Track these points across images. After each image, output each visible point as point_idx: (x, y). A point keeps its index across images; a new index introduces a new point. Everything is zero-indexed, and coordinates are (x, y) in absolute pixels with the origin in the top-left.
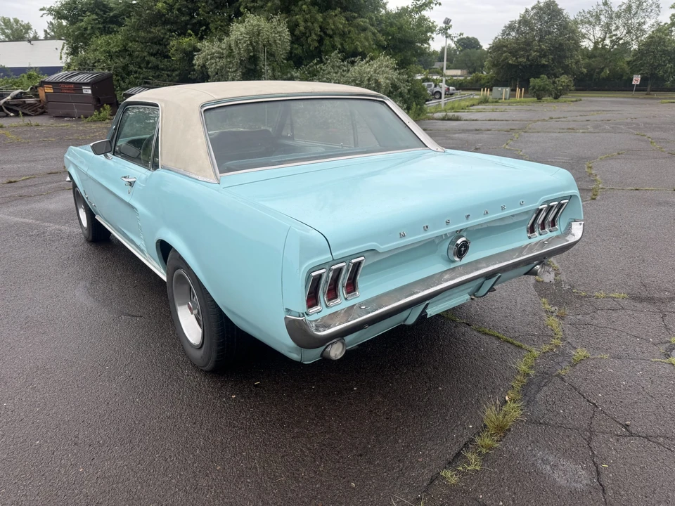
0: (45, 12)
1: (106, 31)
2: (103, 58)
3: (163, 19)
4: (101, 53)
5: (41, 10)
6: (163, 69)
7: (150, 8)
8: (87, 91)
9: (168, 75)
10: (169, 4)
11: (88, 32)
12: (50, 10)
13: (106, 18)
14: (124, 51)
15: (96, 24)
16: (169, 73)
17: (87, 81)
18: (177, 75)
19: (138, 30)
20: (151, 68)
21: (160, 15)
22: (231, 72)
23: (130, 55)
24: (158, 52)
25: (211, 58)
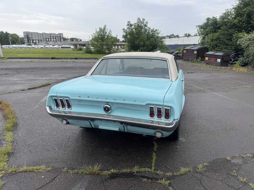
0: (197, 27)
1: (215, 32)
2: (209, 41)
3: (235, 26)
4: (209, 40)
5: (197, 26)
6: (230, 45)
7: (231, 23)
8: (196, 52)
9: (230, 47)
10: (240, 20)
11: (208, 32)
12: (199, 26)
13: (217, 27)
14: (218, 39)
15: (212, 30)
16: (231, 46)
17: (196, 49)
18: (234, 47)
19: (225, 31)
20: (226, 45)
21: (234, 24)
22: (252, 46)
23: (220, 40)
24: (230, 39)
25: (246, 41)
